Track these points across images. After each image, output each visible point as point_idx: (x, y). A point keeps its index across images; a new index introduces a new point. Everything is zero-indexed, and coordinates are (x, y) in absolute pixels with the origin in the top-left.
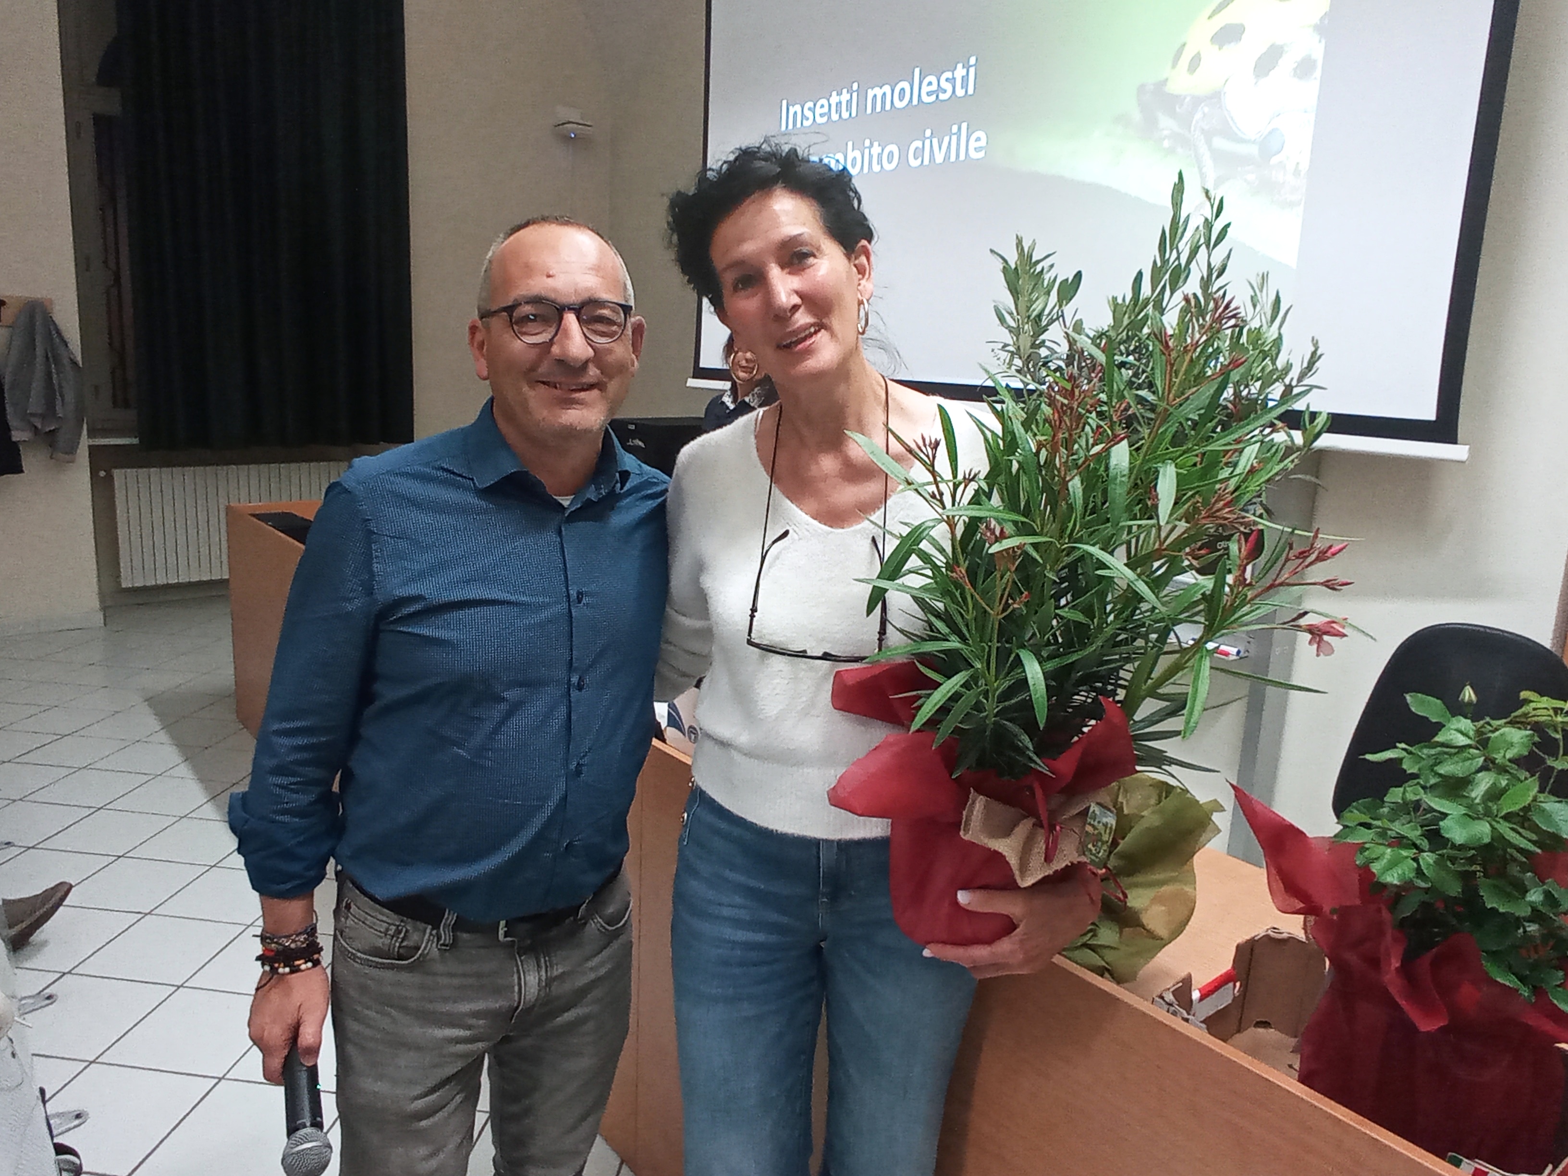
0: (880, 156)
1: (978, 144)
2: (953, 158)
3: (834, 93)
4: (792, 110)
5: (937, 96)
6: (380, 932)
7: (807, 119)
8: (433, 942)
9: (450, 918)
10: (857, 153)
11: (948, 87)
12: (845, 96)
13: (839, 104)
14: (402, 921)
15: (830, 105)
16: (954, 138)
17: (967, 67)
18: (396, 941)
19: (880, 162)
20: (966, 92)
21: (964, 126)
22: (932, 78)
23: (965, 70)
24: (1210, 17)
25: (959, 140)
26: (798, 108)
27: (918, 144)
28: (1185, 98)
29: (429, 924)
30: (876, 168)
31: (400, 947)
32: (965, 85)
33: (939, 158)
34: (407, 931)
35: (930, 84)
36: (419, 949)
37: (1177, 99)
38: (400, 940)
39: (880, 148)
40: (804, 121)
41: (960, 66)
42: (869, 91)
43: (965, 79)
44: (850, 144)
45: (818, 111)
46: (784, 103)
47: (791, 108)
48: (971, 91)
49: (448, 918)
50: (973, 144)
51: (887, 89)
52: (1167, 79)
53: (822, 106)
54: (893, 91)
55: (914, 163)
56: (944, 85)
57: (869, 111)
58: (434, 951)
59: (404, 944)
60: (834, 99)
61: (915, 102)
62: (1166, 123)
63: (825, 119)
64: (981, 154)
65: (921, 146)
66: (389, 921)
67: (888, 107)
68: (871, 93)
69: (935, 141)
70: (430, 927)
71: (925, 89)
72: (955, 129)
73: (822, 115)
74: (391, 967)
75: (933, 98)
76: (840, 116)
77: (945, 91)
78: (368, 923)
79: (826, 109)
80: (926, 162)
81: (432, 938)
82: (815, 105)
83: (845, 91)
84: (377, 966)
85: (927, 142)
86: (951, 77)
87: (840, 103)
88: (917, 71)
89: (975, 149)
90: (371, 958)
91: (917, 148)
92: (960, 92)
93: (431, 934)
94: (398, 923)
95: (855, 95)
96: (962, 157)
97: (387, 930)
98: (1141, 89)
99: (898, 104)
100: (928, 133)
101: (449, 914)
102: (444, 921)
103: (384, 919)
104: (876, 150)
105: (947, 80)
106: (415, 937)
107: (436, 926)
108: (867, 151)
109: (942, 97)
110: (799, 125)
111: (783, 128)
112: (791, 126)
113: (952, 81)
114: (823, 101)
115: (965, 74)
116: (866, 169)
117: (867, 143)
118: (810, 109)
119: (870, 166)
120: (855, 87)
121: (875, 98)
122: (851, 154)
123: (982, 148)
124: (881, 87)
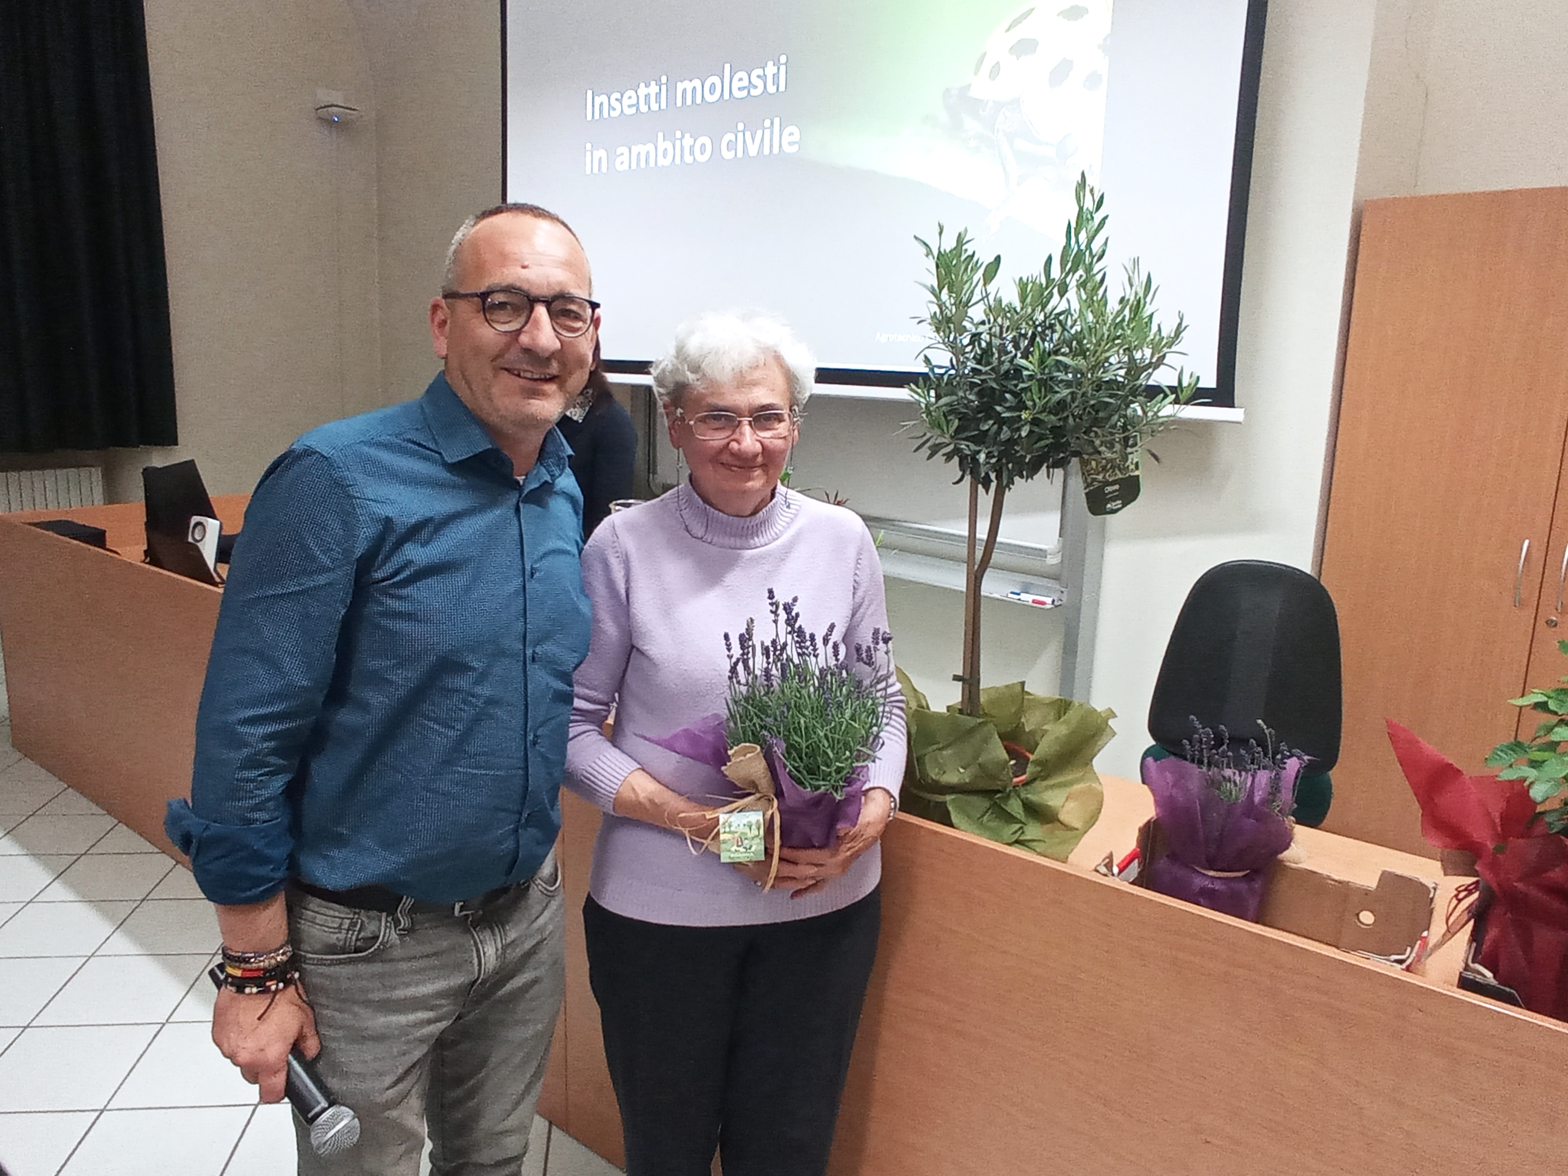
0: (692, 148)
1: (792, 139)
2: (766, 151)
3: (642, 85)
4: (598, 101)
5: (749, 92)
6: (334, 928)
7: (614, 109)
8: (390, 928)
9: (407, 902)
10: (668, 145)
11: (759, 83)
12: (654, 89)
13: (647, 96)
14: (355, 913)
15: (638, 97)
16: (767, 132)
17: (777, 64)
18: (352, 935)
19: (692, 152)
20: (778, 89)
21: (777, 121)
22: (743, 74)
23: (776, 68)
24: (1008, 30)
25: (772, 133)
26: (604, 98)
27: (730, 136)
28: (987, 103)
29: (383, 911)
30: (688, 159)
31: (357, 940)
32: (776, 82)
33: (753, 150)
34: (362, 922)
35: (741, 79)
36: (378, 937)
37: (980, 103)
38: (356, 933)
39: (693, 140)
40: (611, 112)
41: (770, 63)
42: (679, 84)
43: (776, 76)
44: (660, 135)
45: (626, 102)
46: (590, 93)
47: (596, 98)
48: (782, 88)
49: (405, 903)
50: (786, 139)
51: (697, 83)
52: (970, 85)
53: (630, 98)
54: (703, 84)
55: (728, 155)
56: (755, 81)
57: (679, 104)
58: (394, 936)
59: (362, 935)
60: (643, 90)
61: (726, 97)
62: (971, 125)
63: (634, 110)
64: (795, 148)
65: (734, 140)
66: (342, 916)
67: (699, 100)
68: (680, 86)
69: (748, 134)
70: (384, 914)
71: (736, 84)
72: (767, 123)
73: (630, 106)
74: (351, 961)
75: (745, 93)
76: (649, 108)
77: (756, 87)
78: (317, 921)
79: (634, 101)
80: (740, 154)
81: (388, 924)
82: (622, 96)
83: (653, 83)
84: (333, 963)
85: (740, 135)
86: (762, 74)
87: (649, 94)
88: (727, 67)
89: (789, 144)
90: (324, 957)
91: (730, 141)
92: (772, 89)
93: (387, 921)
94: (351, 916)
95: (664, 88)
96: (776, 150)
97: (341, 924)
98: (947, 92)
99: (709, 98)
100: (741, 126)
101: (407, 898)
102: (401, 905)
103: (337, 914)
104: (688, 141)
105: (759, 76)
106: (371, 928)
107: (392, 912)
108: (678, 143)
109: (754, 92)
110: (606, 115)
111: (589, 117)
112: (597, 116)
113: (763, 78)
114: (631, 93)
115: (776, 71)
116: (678, 161)
117: (678, 134)
118: (617, 100)
119: (682, 157)
120: (664, 79)
121: (684, 91)
122: (662, 145)
123: (795, 143)
124: (691, 81)
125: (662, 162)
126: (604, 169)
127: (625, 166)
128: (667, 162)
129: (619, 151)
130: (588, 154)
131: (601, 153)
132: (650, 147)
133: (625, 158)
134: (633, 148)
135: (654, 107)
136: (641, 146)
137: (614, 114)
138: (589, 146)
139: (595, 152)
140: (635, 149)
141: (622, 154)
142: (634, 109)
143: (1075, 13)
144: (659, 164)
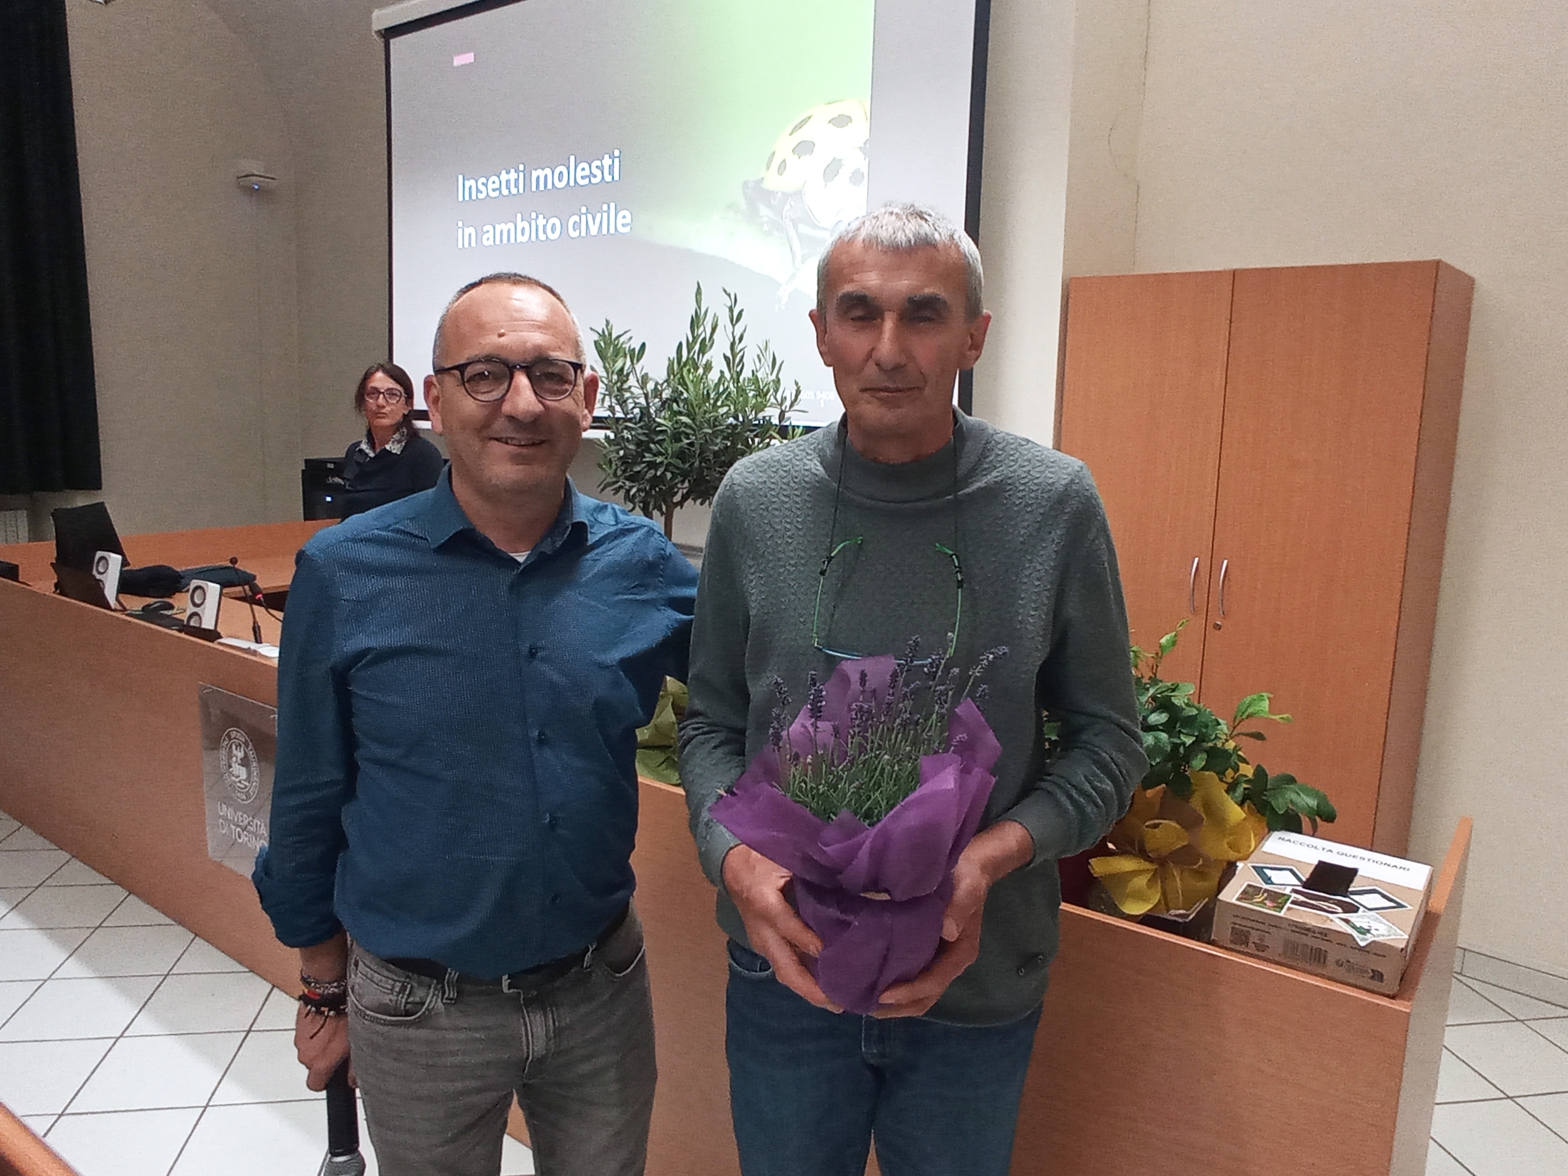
0: (545, 226)
1: (625, 221)
2: (605, 231)
3: (504, 172)
4: (467, 184)
5: (590, 180)
6: (388, 989)
7: (481, 192)
8: (438, 997)
10: (525, 224)
11: (598, 172)
12: (513, 175)
13: (508, 181)
14: (407, 977)
15: (500, 182)
16: (605, 215)
17: (612, 157)
19: (545, 232)
20: (613, 178)
21: (612, 205)
22: (585, 165)
23: (611, 160)
24: (791, 134)
25: (609, 216)
26: (472, 182)
27: (575, 218)
28: (777, 193)
30: (542, 237)
32: (611, 172)
33: (594, 230)
34: (412, 987)
35: (583, 169)
37: (772, 193)
39: (545, 220)
40: (479, 195)
41: (606, 156)
42: (533, 172)
43: (611, 167)
44: (519, 216)
45: (491, 186)
46: (461, 177)
47: (466, 182)
48: (616, 178)
50: (620, 221)
51: (548, 171)
52: (763, 178)
53: (494, 182)
54: (553, 172)
55: (574, 234)
56: (596, 171)
57: (534, 189)
60: (504, 176)
61: (572, 183)
62: (764, 211)
64: (627, 230)
65: (578, 221)
66: (396, 978)
67: (550, 186)
68: (535, 174)
69: (590, 216)
70: (435, 981)
71: (580, 173)
72: (605, 207)
73: (494, 190)
75: (586, 181)
76: (510, 191)
77: (595, 176)
78: (375, 980)
79: (497, 185)
80: (583, 234)
81: (436, 993)
82: (487, 180)
83: (513, 171)
85: (583, 217)
86: (600, 165)
88: (572, 158)
89: (623, 225)
91: (575, 223)
92: (608, 178)
93: (436, 989)
94: (403, 980)
95: (521, 175)
96: (612, 231)
97: (393, 986)
98: (746, 184)
99: (558, 185)
100: (584, 210)
103: (391, 976)
104: (541, 221)
105: (597, 167)
108: (533, 222)
109: (594, 181)
110: (474, 197)
111: (461, 199)
112: (467, 198)
113: (601, 168)
114: (495, 178)
115: (611, 163)
116: (533, 238)
117: (534, 215)
118: (483, 184)
119: (537, 234)
120: (521, 167)
121: (538, 178)
122: (520, 225)
123: (628, 224)
124: (543, 169)
125: (520, 238)
126: (473, 244)
127: (491, 242)
128: (525, 239)
129: (485, 229)
130: (460, 231)
131: (471, 230)
132: (511, 226)
133: (491, 235)
134: (497, 226)
135: (514, 191)
136: (503, 225)
137: (481, 196)
138: (460, 224)
139: (466, 229)
140: (498, 228)
141: (488, 231)
142: (498, 192)
143: (842, 121)
144: (518, 241)
